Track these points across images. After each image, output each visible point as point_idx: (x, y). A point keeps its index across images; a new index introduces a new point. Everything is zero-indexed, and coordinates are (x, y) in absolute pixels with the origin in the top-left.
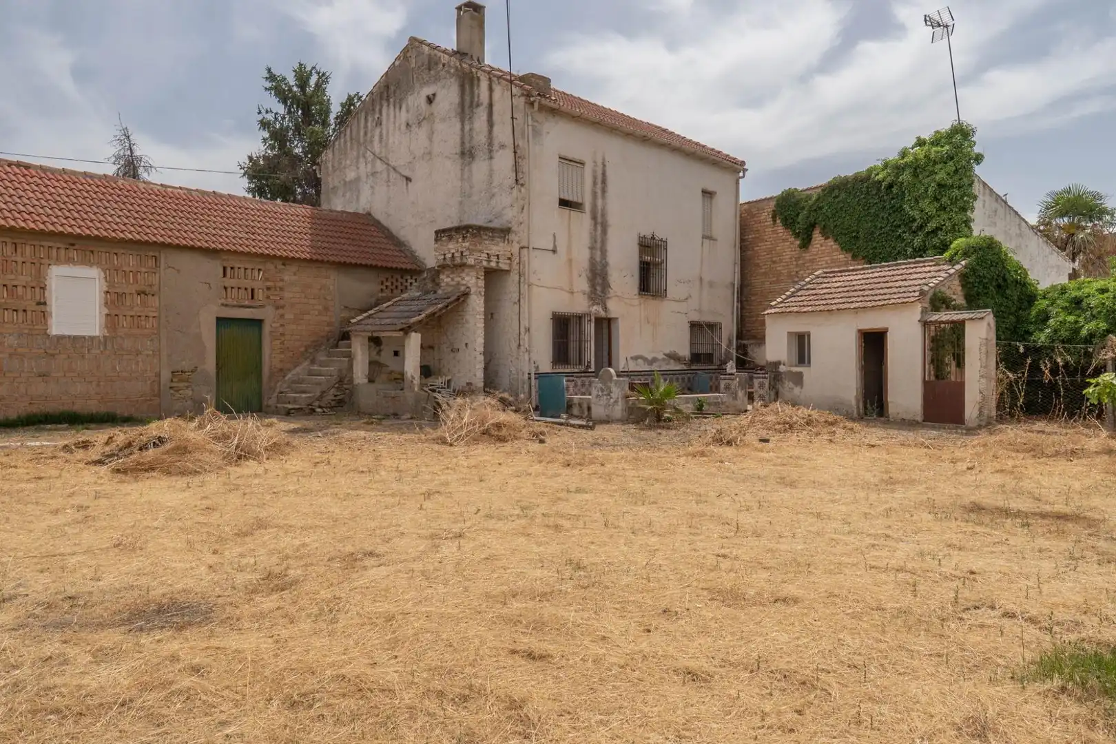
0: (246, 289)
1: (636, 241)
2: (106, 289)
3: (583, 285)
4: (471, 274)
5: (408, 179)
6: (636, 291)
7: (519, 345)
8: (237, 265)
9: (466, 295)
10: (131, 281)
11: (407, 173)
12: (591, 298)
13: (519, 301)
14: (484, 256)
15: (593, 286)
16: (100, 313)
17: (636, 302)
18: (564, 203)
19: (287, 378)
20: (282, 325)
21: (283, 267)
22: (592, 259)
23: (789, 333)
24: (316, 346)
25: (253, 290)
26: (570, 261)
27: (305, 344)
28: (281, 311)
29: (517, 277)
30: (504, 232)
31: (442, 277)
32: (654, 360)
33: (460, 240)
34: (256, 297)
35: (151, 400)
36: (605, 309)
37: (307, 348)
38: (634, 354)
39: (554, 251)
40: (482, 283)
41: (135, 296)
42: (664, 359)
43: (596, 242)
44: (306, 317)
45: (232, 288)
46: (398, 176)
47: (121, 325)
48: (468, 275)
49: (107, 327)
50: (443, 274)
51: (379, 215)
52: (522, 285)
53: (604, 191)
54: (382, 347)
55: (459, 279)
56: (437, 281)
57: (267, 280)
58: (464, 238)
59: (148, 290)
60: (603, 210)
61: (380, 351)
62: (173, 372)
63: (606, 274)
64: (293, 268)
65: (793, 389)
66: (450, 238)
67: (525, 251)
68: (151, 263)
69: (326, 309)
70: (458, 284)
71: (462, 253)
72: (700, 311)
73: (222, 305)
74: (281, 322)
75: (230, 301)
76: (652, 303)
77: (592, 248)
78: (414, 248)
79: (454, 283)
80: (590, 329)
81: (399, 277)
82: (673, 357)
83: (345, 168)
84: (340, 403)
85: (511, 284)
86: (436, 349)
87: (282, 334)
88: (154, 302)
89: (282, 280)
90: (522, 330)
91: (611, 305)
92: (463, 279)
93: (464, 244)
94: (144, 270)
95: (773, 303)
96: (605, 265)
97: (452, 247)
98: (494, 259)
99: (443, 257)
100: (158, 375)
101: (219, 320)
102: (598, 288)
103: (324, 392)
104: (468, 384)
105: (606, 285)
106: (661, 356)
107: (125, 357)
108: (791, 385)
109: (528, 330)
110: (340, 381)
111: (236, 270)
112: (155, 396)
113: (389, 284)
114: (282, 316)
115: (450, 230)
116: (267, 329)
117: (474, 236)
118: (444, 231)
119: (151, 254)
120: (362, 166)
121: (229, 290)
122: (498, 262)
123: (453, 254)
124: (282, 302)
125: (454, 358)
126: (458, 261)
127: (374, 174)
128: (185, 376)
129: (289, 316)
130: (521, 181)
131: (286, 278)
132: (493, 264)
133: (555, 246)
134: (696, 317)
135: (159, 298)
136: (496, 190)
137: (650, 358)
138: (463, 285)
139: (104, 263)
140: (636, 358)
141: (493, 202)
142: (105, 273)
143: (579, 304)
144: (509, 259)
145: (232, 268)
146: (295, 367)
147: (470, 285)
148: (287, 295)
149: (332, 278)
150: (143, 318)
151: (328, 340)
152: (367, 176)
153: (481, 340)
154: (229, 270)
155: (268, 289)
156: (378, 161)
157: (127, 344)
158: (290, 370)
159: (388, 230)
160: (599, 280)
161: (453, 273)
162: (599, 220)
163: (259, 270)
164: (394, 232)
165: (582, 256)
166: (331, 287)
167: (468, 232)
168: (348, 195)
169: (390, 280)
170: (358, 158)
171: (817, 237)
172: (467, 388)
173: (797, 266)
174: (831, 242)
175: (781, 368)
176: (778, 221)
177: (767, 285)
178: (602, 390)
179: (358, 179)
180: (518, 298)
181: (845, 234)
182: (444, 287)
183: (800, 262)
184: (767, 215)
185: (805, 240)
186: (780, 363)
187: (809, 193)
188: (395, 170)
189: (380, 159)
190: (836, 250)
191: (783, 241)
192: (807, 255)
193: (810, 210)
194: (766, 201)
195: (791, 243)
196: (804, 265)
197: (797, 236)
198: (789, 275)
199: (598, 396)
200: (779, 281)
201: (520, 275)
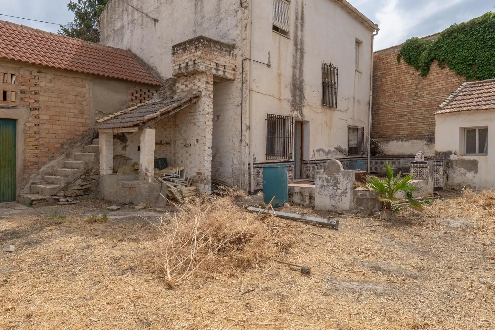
1: (320, 67)
3: (287, 94)
4: (202, 79)
5: (156, 21)
6: (320, 102)
7: (241, 141)
9: (197, 97)
11: (155, 16)
12: (293, 106)
13: (242, 104)
14: (213, 65)
15: (294, 96)
17: (320, 111)
18: (275, 28)
19: (41, 170)
20: (37, 125)
21: (39, 74)
22: (294, 75)
23: (462, 129)
24: (72, 143)
25: (5, 92)
26: (280, 75)
27: (61, 141)
28: (36, 113)
29: (240, 85)
30: (230, 48)
31: (178, 85)
32: (329, 152)
33: (193, 51)
34: (8, 99)
36: (301, 114)
38: (317, 148)
39: (269, 66)
40: (211, 88)
42: (334, 151)
43: (296, 63)
44: (62, 118)
46: (149, 19)
48: (199, 81)
50: (179, 83)
51: (136, 50)
52: (244, 91)
53: (302, 26)
54: (127, 144)
55: (192, 85)
56: (174, 89)
57: (21, 84)
58: (196, 48)
60: (301, 39)
61: (126, 146)
63: (303, 88)
64: (49, 76)
65: (465, 174)
66: (185, 50)
67: (247, 63)
69: (82, 112)
70: (191, 89)
71: (195, 61)
72: (353, 119)
74: (37, 121)
76: (329, 112)
77: (294, 67)
78: (159, 71)
79: (186, 89)
80: (291, 128)
81: (147, 91)
82: (339, 149)
83: (114, 21)
84: (86, 191)
85: (235, 90)
86: (172, 144)
87: (36, 133)
89: (37, 86)
90: (244, 128)
91: (305, 111)
92: (195, 85)
93: (196, 54)
95: (441, 106)
96: (302, 82)
97: (186, 57)
98: (221, 68)
99: (178, 67)
102: (298, 98)
103: (70, 183)
104: (198, 173)
105: (302, 97)
106: (333, 149)
108: (463, 170)
109: (249, 128)
110: (87, 172)
113: (138, 95)
114: (37, 117)
115: (185, 43)
116: (20, 127)
117: (205, 46)
118: (179, 45)
120: (125, 17)
122: (224, 72)
123: (187, 63)
124: (37, 105)
125: (187, 152)
126: (191, 68)
127: (133, 21)
129: (44, 117)
130: (244, 5)
131: (42, 84)
132: (221, 73)
133: (269, 62)
134: (351, 123)
136: (223, 16)
137: (327, 151)
138: (195, 90)
140: (319, 151)
141: (221, 26)
143: (285, 110)
144: (234, 70)
146: (51, 160)
147: (201, 90)
148: (41, 98)
149: (87, 87)
151: (83, 139)
152: (129, 24)
153: (209, 137)
155: (22, 92)
156: (136, 12)
158: (44, 164)
159: (142, 60)
160: (298, 92)
161: (187, 81)
162: (299, 47)
163: (12, 75)
164: (146, 61)
165: (288, 72)
166: (87, 95)
167: (200, 42)
168: (116, 39)
169: (139, 92)
170: (123, 11)
171: (435, 67)
172: (197, 177)
173: (416, 89)
174: (447, 71)
175: (452, 157)
176: (402, 61)
177: (392, 102)
178: (328, 181)
179: (122, 27)
180: (240, 102)
181: (462, 63)
182: (179, 93)
183: (420, 86)
184: (392, 59)
185: (425, 71)
186: (450, 153)
187: (428, 39)
188: (147, 15)
189: (137, 10)
190: (451, 75)
191: (406, 73)
192: (425, 82)
193: (430, 50)
194: (392, 49)
195: (413, 74)
196: (422, 87)
197: (417, 68)
198: (410, 95)
199: (322, 186)
200: (401, 100)
201: (242, 83)
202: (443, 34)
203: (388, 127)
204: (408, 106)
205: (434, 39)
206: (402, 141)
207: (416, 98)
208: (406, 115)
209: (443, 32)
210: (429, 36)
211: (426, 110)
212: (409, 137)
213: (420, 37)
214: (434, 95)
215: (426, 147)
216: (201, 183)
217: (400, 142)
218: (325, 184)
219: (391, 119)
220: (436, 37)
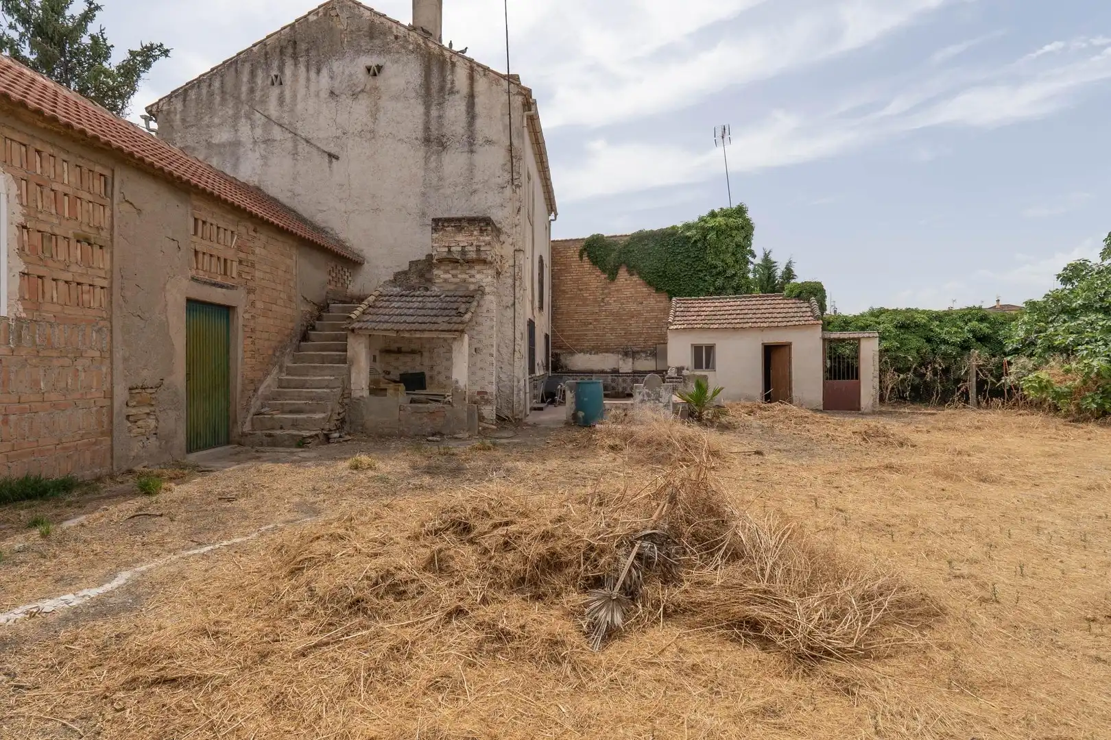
0: (218, 258)
1: (539, 260)
2: (21, 220)
4: (485, 271)
5: (332, 156)
7: (514, 351)
8: (209, 220)
10: (67, 215)
11: (333, 150)
12: (532, 308)
13: (514, 305)
15: (532, 296)
16: (10, 269)
19: (260, 392)
20: (253, 317)
21: (255, 234)
22: (532, 271)
23: (692, 345)
24: (282, 347)
25: (225, 260)
27: (273, 344)
28: (252, 297)
31: (436, 272)
32: (540, 366)
33: (476, 233)
34: (228, 272)
35: (95, 444)
37: (275, 350)
38: (538, 360)
40: (496, 283)
41: (73, 242)
43: (533, 255)
44: (274, 307)
45: (204, 253)
46: (315, 150)
47: (48, 296)
48: (479, 272)
49: (22, 298)
50: (438, 268)
52: (517, 289)
55: (467, 276)
56: (427, 276)
57: (240, 249)
58: (482, 231)
59: (92, 234)
62: (130, 389)
64: (264, 236)
66: (459, 229)
67: (521, 255)
68: (98, 186)
69: (290, 299)
70: (464, 281)
71: (478, 247)
72: (546, 325)
73: (193, 279)
74: (253, 311)
75: (201, 275)
76: (540, 316)
77: (532, 260)
79: (457, 280)
81: (340, 268)
84: (342, 422)
85: (501, 286)
86: (426, 354)
87: (253, 330)
88: (101, 260)
89: (253, 253)
90: (518, 335)
92: (472, 276)
93: (481, 238)
94: (86, 196)
95: (671, 321)
97: (463, 239)
99: (446, 249)
100: (110, 395)
101: (189, 300)
103: (333, 410)
104: (479, 393)
106: (541, 363)
107: (56, 363)
109: (523, 335)
110: (343, 394)
111: (208, 225)
112: (102, 434)
113: (334, 275)
114: (253, 304)
115: (459, 220)
116: (239, 320)
117: (492, 230)
118: (447, 220)
119: (98, 169)
120: (244, 129)
121: (200, 256)
123: (464, 247)
124: (253, 284)
126: (472, 255)
127: (268, 141)
128: (146, 394)
129: (259, 305)
130: (516, 182)
131: (257, 251)
135: (112, 253)
136: (480, 186)
138: (473, 283)
139: (17, 163)
142: (20, 188)
144: (500, 260)
145: (204, 222)
146: (266, 376)
147: (484, 285)
148: (258, 274)
149: (294, 258)
150: (86, 288)
151: (291, 341)
152: (255, 142)
154: (200, 223)
155: (241, 262)
156: (276, 127)
157: (59, 335)
158: (261, 382)
160: (533, 291)
161: (456, 268)
163: (232, 232)
165: (530, 266)
166: (294, 272)
167: (487, 224)
169: (335, 270)
170: (236, 117)
171: (623, 273)
172: (478, 398)
173: (603, 294)
174: (635, 278)
175: (685, 372)
176: (585, 258)
177: (573, 307)
178: (649, 395)
179: (236, 144)
180: (512, 302)
181: (653, 273)
182: (438, 283)
183: (606, 291)
184: (573, 253)
185: (613, 275)
186: (683, 368)
187: (615, 239)
188: (307, 142)
189: (280, 125)
190: (640, 284)
191: (590, 274)
192: (613, 287)
193: (620, 252)
194: (571, 242)
195: (597, 276)
196: (610, 294)
197: (604, 271)
198: (595, 301)
199: (643, 401)
200: (585, 305)
201: (515, 279)
202: (633, 237)
203: (568, 337)
204: (593, 313)
205: (621, 240)
206: (591, 354)
207: (602, 304)
208: (591, 324)
209: (632, 235)
210: (615, 236)
211: (614, 320)
212: (596, 350)
213: (605, 235)
214: (622, 304)
215: (621, 362)
216: (486, 404)
217: (588, 355)
218: (646, 398)
219: (572, 326)
220: (626, 238)
